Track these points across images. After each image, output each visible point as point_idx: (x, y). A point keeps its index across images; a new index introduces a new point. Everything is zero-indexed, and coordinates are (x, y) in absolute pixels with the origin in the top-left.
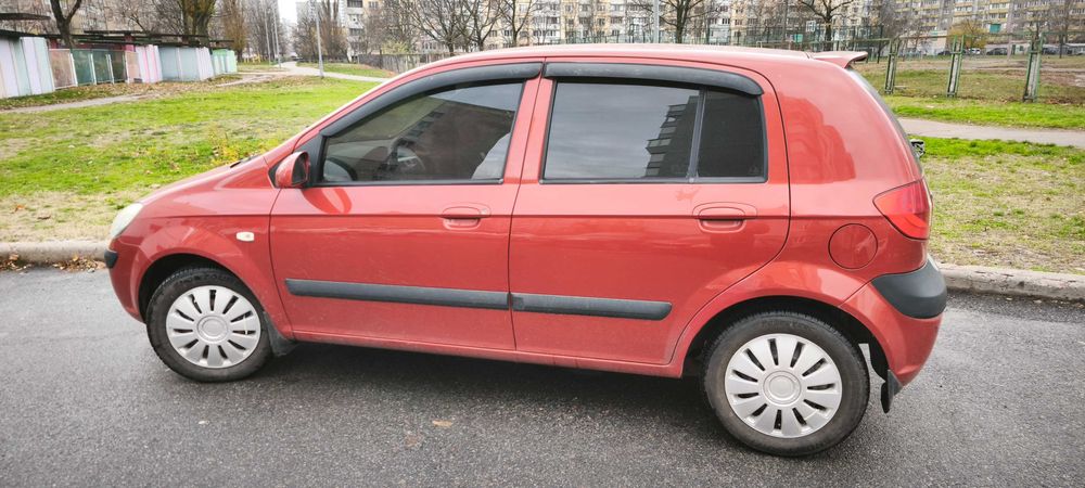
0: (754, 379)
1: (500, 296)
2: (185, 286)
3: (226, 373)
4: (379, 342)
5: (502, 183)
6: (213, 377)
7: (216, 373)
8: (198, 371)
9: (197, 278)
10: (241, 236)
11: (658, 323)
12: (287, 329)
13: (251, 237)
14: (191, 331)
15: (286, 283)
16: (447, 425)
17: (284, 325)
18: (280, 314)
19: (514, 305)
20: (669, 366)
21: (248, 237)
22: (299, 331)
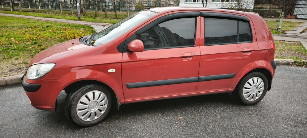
0: (249, 89)
1: (196, 78)
2: (85, 92)
3: (96, 121)
4: (157, 98)
5: (195, 46)
6: (92, 124)
7: (93, 122)
8: (86, 123)
9: (89, 88)
10: (110, 71)
11: (232, 79)
12: (123, 101)
13: (114, 70)
14: (86, 109)
15: (127, 85)
16: (182, 118)
17: (121, 100)
18: (122, 96)
19: (199, 80)
20: (231, 89)
21: (112, 70)
22: (128, 100)
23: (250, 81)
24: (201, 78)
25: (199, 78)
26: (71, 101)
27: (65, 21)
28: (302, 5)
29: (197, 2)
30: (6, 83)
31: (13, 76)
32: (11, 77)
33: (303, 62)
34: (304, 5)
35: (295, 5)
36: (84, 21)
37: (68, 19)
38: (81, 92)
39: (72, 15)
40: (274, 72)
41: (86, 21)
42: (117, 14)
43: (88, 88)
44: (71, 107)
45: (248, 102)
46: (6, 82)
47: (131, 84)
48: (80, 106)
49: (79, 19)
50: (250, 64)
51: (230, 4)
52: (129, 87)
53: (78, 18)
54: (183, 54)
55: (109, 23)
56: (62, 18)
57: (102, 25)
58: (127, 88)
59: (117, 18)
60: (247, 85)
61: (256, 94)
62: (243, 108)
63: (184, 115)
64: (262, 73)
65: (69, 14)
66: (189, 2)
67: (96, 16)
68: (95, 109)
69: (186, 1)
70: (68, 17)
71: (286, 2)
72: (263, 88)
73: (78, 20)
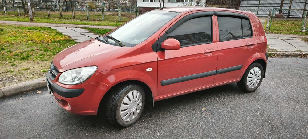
0: (251, 78)
1: (215, 71)
2: (127, 92)
3: (133, 121)
5: (213, 43)
6: (131, 124)
7: (131, 122)
8: (127, 123)
10: (148, 70)
11: (240, 70)
12: (157, 98)
13: (151, 69)
14: (127, 109)
15: (161, 82)
16: (205, 109)
17: (156, 97)
18: (157, 94)
19: (217, 73)
20: (239, 79)
21: (150, 69)
22: (161, 97)
23: (252, 71)
24: (218, 71)
25: (217, 71)
26: (116, 103)
27: (15, 23)
28: (245, 4)
29: (154, 1)
30: (4, 95)
31: (10, 86)
32: (8, 88)
33: (268, 53)
34: (247, 4)
35: (240, 4)
36: (38, 22)
37: (18, 21)
38: (124, 93)
39: (19, 16)
40: (267, 60)
41: (41, 22)
42: (74, 14)
43: (129, 88)
44: (116, 109)
45: (250, 89)
46: (3, 93)
47: (165, 81)
48: (123, 107)
49: (32, 20)
50: (253, 56)
51: (190, 4)
52: (163, 84)
53: (29, 20)
54: (205, 50)
55: (70, 24)
56: (10, 20)
57: (62, 26)
58: (161, 86)
59: (75, 19)
60: (249, 75)
61: (256, 82)
62: (248, 95)
63: (205, 107)
64: (260, 63)
65: (15, 15)
66: (146, 2)
67: (49, 16)
68: (134, 109)
69: (143, 1)
70: (16, 18)
71: (232, 2)
72: (260, 76)
73: (31, 22)
